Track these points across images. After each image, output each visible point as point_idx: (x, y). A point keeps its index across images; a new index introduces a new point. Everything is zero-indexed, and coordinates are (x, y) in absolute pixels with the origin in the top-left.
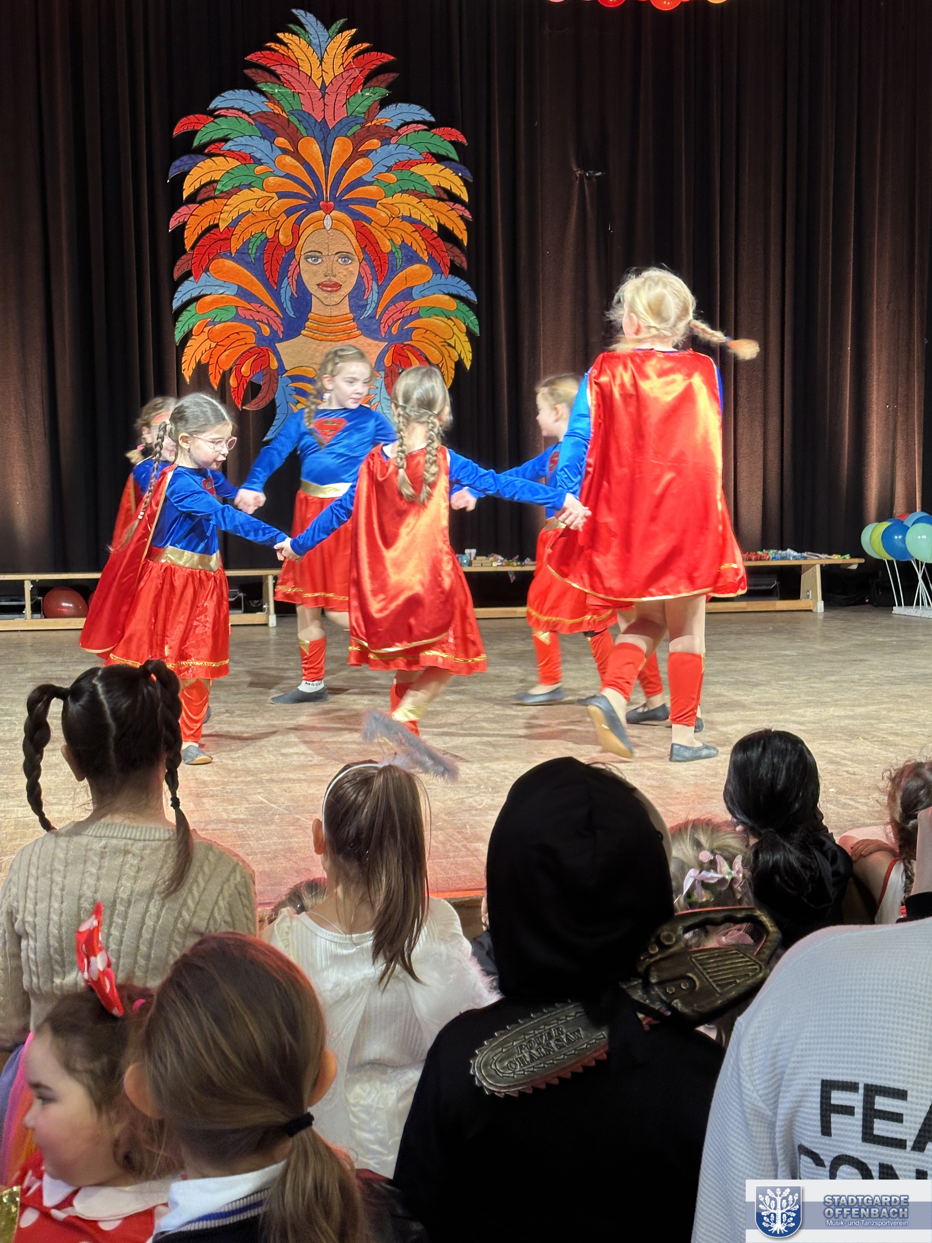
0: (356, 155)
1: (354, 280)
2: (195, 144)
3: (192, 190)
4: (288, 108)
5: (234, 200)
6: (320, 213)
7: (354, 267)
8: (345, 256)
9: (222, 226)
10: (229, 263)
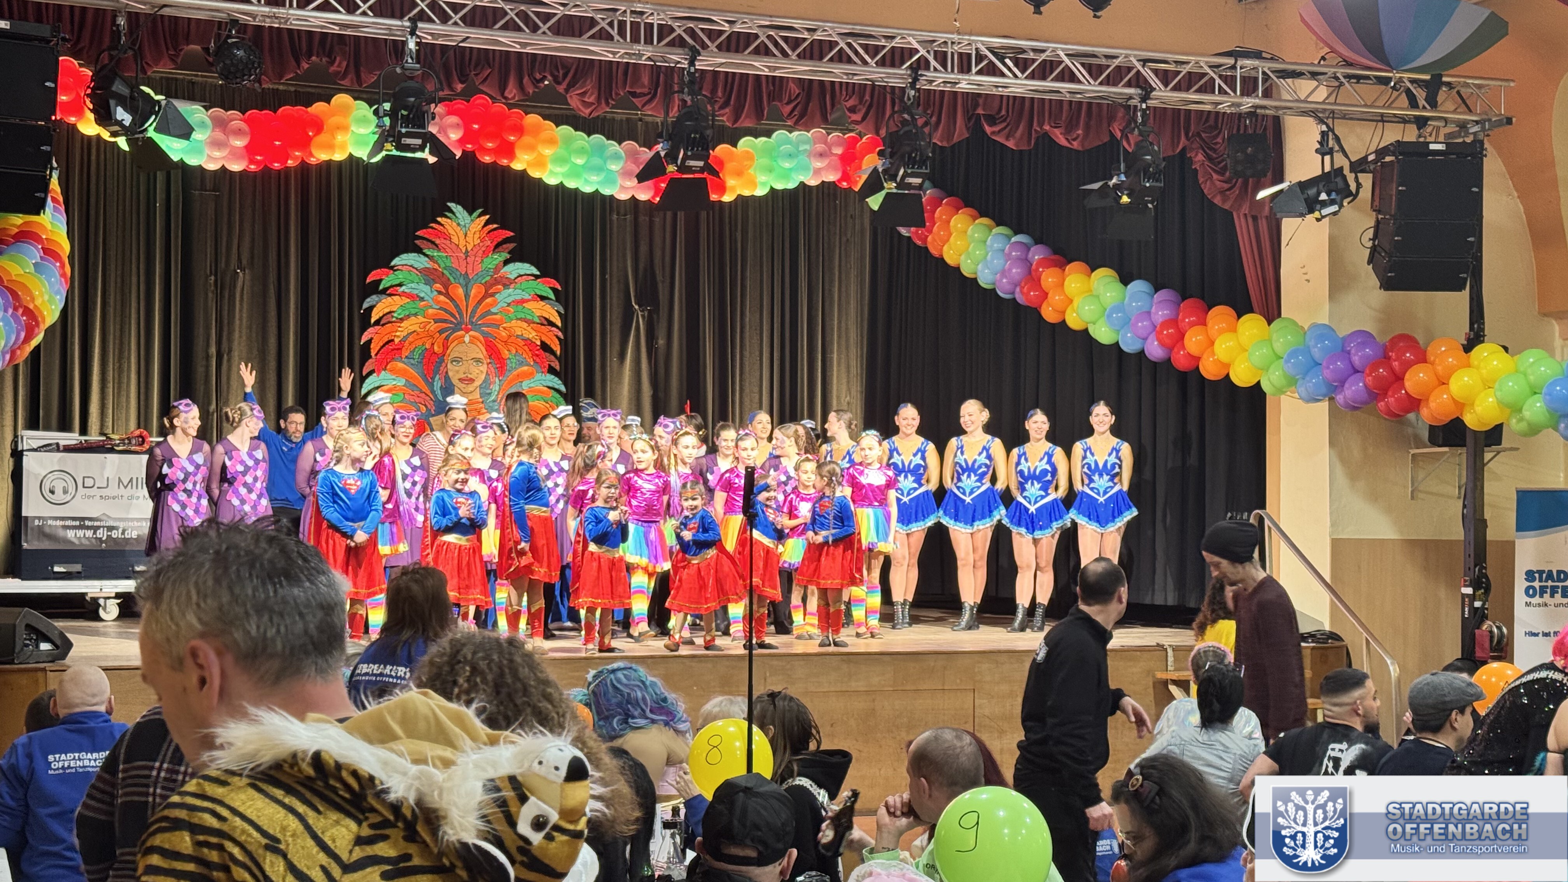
0: (487, 295)
1: (483, 377)
2: (381, 287)
3: (377, 317)
4: (442, 265)
5: (404, 324)
6: (462, 332)
7: (484, 368)
8: (478, 360)
9: (397, 340)
10: (400, 365)
